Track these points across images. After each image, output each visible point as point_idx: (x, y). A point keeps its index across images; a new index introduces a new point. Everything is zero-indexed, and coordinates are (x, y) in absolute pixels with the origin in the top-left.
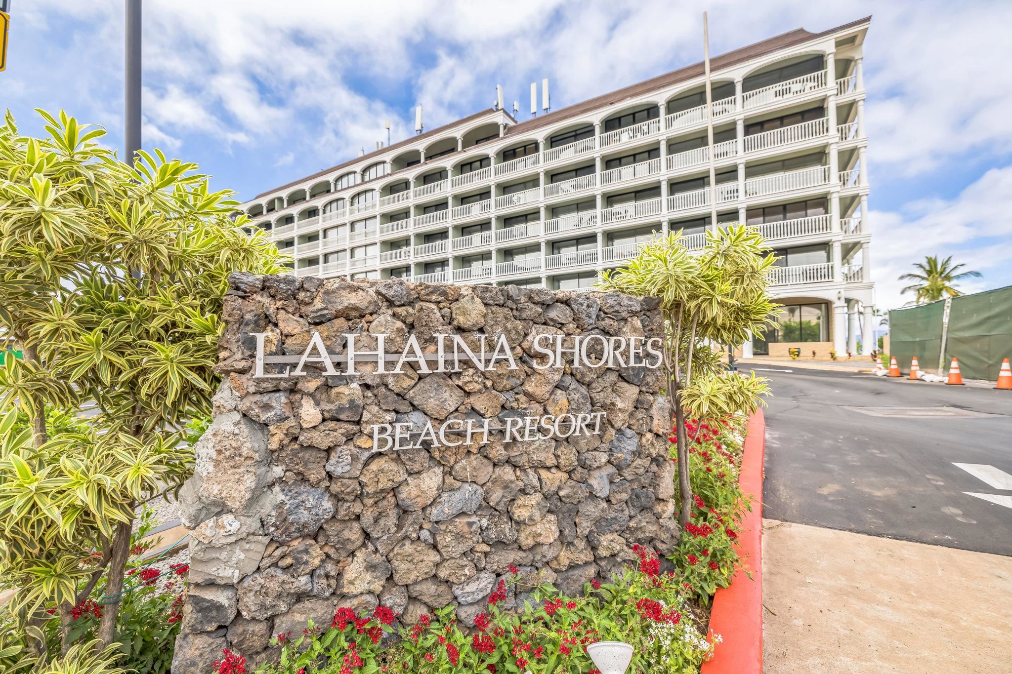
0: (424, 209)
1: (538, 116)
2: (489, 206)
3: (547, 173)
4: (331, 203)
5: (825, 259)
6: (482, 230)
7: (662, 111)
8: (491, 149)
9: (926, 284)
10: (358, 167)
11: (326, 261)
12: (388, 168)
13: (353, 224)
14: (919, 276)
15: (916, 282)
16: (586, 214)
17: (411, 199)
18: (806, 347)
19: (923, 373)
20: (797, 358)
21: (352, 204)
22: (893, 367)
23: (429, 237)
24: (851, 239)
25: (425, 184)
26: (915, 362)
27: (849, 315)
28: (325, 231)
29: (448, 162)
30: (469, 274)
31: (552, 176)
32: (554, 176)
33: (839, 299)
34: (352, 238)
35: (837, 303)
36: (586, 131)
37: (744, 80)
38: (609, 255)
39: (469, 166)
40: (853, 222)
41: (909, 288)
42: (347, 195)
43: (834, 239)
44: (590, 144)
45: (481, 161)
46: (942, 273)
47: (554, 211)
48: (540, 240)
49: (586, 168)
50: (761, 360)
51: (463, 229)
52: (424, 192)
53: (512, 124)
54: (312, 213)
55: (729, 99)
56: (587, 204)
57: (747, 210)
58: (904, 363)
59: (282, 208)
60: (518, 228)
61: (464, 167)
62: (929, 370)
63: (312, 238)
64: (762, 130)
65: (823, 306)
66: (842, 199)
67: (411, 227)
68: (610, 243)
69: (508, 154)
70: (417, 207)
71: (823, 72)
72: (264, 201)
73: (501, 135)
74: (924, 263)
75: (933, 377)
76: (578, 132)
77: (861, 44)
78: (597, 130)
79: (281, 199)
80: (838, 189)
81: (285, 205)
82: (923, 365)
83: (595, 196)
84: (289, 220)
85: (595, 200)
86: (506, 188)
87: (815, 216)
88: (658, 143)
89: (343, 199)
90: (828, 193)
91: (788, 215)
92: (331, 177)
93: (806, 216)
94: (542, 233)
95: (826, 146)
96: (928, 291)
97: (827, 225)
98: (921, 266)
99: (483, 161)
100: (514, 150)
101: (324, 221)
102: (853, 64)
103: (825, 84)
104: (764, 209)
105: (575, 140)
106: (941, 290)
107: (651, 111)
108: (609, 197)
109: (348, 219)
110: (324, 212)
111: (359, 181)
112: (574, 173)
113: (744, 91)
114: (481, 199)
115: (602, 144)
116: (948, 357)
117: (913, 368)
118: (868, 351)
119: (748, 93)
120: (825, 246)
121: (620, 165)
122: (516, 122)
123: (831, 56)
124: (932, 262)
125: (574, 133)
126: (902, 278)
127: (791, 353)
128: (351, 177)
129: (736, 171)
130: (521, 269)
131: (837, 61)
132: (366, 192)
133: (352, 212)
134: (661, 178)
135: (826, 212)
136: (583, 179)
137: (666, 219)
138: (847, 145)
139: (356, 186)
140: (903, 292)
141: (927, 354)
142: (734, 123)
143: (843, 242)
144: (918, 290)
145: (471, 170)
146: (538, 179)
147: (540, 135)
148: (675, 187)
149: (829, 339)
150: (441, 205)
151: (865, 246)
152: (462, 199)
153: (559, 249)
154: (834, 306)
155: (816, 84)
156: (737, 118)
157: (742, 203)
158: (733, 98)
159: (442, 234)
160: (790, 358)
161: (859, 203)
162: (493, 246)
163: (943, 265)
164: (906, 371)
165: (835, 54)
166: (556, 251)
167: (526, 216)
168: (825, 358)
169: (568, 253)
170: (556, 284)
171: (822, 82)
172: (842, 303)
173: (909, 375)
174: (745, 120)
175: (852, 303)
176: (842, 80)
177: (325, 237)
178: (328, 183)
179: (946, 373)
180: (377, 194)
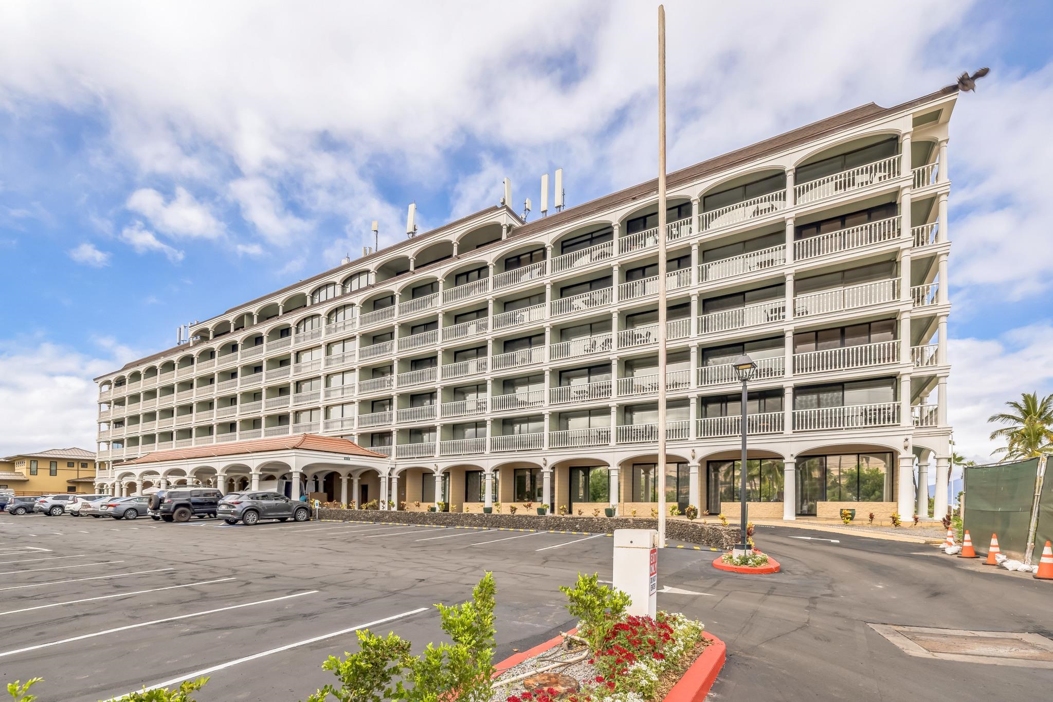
0: (412, 328)
1: (549, 215)
2: (486, 326)
3: (554, 285)
4: (305, 320)
5: (892, 397)
6: (477, 355)
7: (695, 208)
8: (489, 255)
9: (1021, 426)
10: (338, 278)
11: (298, 390)
12: (372, 279)
13: (329, 346)
14: (1013, 418)
15: (1010, 424)
16: (600, 338)
17: (396, 316)
18: (863, 508)
19: (1003, 557)
20: (851, 522)
21: (329, 321)
22: (966, 544)
23: (417, 363)
24: (925, 372)
25: (413, 297)
26: (994, 541)
27: (920, 467)
28: (298, 354)
29: (439, 272)
30: (463, 409)
31: (562, 289)
32: (564, 289)
33: (906, 448)
34: (328, 362)
35: (903, 454)
36: (602, 234)
37: (797, 169)
38: (628, 388)
39: (465, 277)
40: (929, 351)
41: (1001, 431)
42: (323, 310)
43: (902, 371)
44: (606, 250)
45: (479, 270)
46: (1041, 414)
47: (563, 332)
48: (544, 368)
49: (601, 280)
50: (806, 524)
51: (456, 353)
52: (412, 308)
53: (517, 224)
54: (284, 332)
55: (778, 192)
56: (600, 324)
57: (794, 334)
58: (980, 539)
59: (252, 325)
60: (520, 353)
61: (458, 277)
62: (1013, 553)
63: (283, 362)
64: (818, 232)
65: (888, 455)
66: (914, 321)
67: (395, 351)
68: (629, 373)
69: (511, 262)
70: (403, 326)
71: (896, 157)
72: (231, 318)
73: (504, 237)
74: (1021, 403)
75: (1017, 565)
76: (594, 235)
77: (947, 122)
78: (616, 232)
79: (250, 315)
80: (910, 307)
81: (255, 322)
82: (1005, 545)
83: (611, 315)
84: (257, 340)
85: (611, 320)
86: (506, 304)
87: (879, 341)
88: (689, 248)
89: (319, 315)
90: (897, 313)
91: (847, 341)
92: (307, 290)
93: (869, 342)
94: (546, 359)
95: (897, 252)
96: (1023, 435)
97: (895, 354)
98: (1016, 405)
99: (481, 270)
100: (518, 257)
101: (296, 342)
102: (936, 148)
103: (899, 173)
104: (817, 332)
105: (591, 244)
106: (1040, 434)
107: (683, 208)
108: (628, 316)
109: (324, 339)
110: (297, 331)
111: (339, 292)
112: (588, 286)
113: (796, 182)
114: (478, 317)
115: (622, 250)
116: (1039, 537)
117: (992, 549)
118: (940, 514)
119: (801, 185)
120: (892, 380)
121: (644, 275)
122: (523, 223)
123: (908, 136)
124: (1030, 400)
125: (589, 237)
126: (992, 419)
127: (843, 515)
128: (331, 289)
129: (783, 284)
130: (523, 403)
131: (914, 144)
132: (345, 307)
133: (328, 332)
134: (691, 293)
135: (895, 338)
136: (597, 294)
137: (696, 343)
138: (923, 252)
139: (335, 299)
140: (993, 437)
141: (1011, 530)
142: (783, 223)
143: (913, 375)
144: (1012, 435)
145: (468, 281)
146: (544, 293)
147: (547, 238)
148: (708, 304)
149: (893, 498)
150: (431, 324)
151: (941, 380)
152: (456, 317)
153: (569, 379)
154: (899, 456)
155: (887, 174)
156: (787, 216)
157: (788, 325)
158: (782, 191)
159: (430, 360)
160: (842, 522)
161: (937, 327)
162: (489, 375)
163: (1042, 405)
164: (983, 550)
165: (913, 135)
166: (563, 382)
167: (530, 338)
168: (884, 523)
169: (579, 384)
170: (563, 422)
171: (894, 170)
172: (909, 453)
173: (986, 556)
174: (797, 219)
175: (924, 453)
176: (921, 168)
177: (297, 361)
178: (303, 297)
179: (1036, 560)
180: (357, 310)
